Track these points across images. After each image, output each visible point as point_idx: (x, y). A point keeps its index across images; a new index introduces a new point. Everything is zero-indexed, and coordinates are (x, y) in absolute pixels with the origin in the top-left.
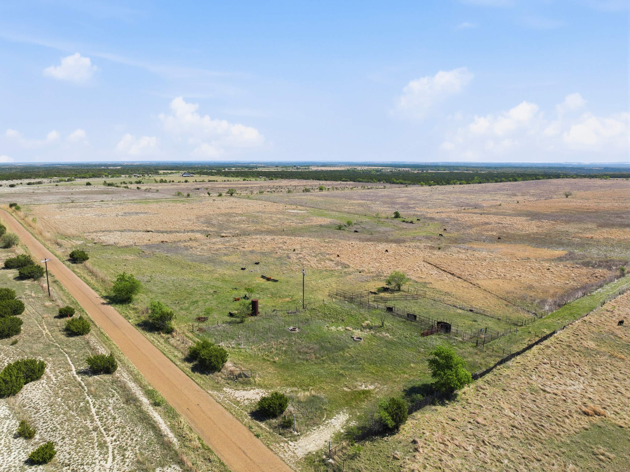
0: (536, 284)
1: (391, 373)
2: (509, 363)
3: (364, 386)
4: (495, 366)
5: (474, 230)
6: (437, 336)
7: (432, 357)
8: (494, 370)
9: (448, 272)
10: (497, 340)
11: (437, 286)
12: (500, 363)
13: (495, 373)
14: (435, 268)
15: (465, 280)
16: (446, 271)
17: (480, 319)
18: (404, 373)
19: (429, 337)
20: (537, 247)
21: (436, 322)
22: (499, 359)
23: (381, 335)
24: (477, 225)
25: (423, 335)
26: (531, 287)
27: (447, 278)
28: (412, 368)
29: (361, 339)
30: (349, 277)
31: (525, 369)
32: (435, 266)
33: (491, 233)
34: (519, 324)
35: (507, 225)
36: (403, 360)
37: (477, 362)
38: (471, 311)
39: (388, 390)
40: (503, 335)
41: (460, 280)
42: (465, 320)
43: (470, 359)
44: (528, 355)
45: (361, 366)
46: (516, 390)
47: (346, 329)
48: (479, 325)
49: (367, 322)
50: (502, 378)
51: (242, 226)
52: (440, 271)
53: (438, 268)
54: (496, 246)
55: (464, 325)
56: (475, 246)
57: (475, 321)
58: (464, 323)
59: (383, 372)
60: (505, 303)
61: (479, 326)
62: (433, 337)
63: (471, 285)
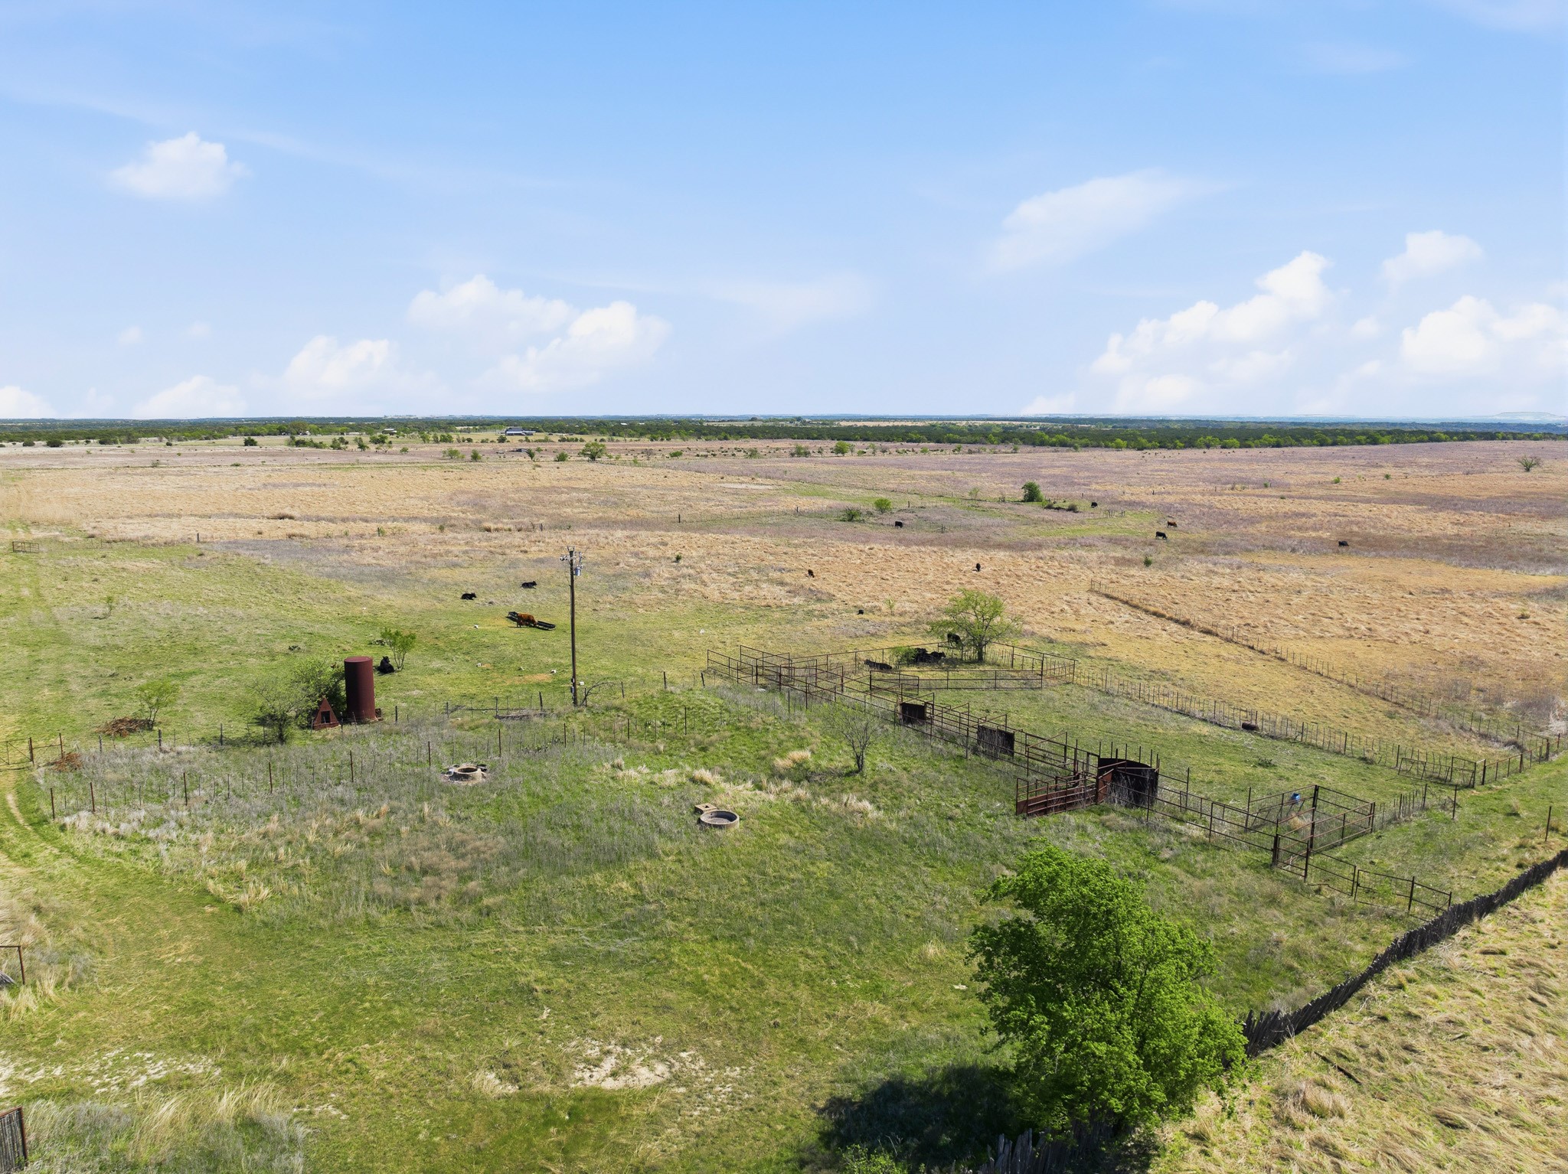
0: (1488, 655)
1: (803, 994)
2: (1447, 953)
3: (609, 1064)
4: (1379, 966)
5: (1263, 527)
6: (1091, 817)
7: (1004, 912)
8: (1371, 988)
9: (1170, 619)
10: (1369, 842)
11: (1124, 652)
12: (1403, 951)
13: (1379, 1009)
14: (1125, 608)
15: (1229, 640)
16: (1163, 616)
17: (1284, 757)
18: (875, 991)
19: (1051, 818)
20: (1467, 566)
21: (1094, 761)
22: (1392, 934)
23: (834, 806)
24: (1271, 518)
25: (1024, 809)
26: (1474, 663)
27: (1165, 635)
28: (929, 964)
29: (731, 817)
30: (816, 622)
31: (1539, 989)
32: (1126, 603)
33: (1314, 534)
34: (1457, 780)
35: (1360, 519)
36: (895, 924)
37: (1278, 943)
38: (1248, 727)
39: (732, 1099)
40: (1394, 820)
41: (1209, 638)
42: (1221, 760)
43: (1239, 927)
44: (1538, 914)
45: (658, 945)
46: (1522, 1125)
47: (693, 780)
48: (1281, 778)
49: (797, 754)
50: (1420, 1042)
51: (568, 510)
52: (1143, 615)
53: (1136, 607)
54: (1334, 563)
55: (1217, 778)
56: (1264, 561)
57: (1266, 764)
58: (1219, 772)
59: (760, 984)
60: (1386, 706)
61: (1283, 784)
62: (1072, 818)
63: (1251, 653)
